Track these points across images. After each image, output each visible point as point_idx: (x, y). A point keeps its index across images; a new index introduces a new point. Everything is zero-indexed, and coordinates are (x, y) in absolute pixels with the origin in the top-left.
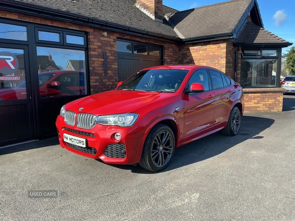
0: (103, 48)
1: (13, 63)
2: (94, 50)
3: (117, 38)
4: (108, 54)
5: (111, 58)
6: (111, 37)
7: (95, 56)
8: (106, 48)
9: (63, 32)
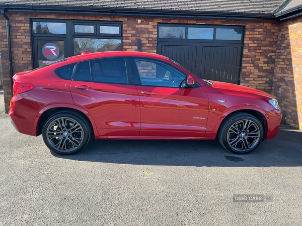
0: (138, 35)
1: (55, 51)
2: (127, 38)
3: (158, 23)
4: (143, 42)
5: (148, 45)
6: (150, 23)
7: (128, 44)
8: (141, 35)
9: (97, 24)
